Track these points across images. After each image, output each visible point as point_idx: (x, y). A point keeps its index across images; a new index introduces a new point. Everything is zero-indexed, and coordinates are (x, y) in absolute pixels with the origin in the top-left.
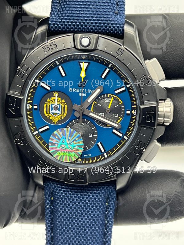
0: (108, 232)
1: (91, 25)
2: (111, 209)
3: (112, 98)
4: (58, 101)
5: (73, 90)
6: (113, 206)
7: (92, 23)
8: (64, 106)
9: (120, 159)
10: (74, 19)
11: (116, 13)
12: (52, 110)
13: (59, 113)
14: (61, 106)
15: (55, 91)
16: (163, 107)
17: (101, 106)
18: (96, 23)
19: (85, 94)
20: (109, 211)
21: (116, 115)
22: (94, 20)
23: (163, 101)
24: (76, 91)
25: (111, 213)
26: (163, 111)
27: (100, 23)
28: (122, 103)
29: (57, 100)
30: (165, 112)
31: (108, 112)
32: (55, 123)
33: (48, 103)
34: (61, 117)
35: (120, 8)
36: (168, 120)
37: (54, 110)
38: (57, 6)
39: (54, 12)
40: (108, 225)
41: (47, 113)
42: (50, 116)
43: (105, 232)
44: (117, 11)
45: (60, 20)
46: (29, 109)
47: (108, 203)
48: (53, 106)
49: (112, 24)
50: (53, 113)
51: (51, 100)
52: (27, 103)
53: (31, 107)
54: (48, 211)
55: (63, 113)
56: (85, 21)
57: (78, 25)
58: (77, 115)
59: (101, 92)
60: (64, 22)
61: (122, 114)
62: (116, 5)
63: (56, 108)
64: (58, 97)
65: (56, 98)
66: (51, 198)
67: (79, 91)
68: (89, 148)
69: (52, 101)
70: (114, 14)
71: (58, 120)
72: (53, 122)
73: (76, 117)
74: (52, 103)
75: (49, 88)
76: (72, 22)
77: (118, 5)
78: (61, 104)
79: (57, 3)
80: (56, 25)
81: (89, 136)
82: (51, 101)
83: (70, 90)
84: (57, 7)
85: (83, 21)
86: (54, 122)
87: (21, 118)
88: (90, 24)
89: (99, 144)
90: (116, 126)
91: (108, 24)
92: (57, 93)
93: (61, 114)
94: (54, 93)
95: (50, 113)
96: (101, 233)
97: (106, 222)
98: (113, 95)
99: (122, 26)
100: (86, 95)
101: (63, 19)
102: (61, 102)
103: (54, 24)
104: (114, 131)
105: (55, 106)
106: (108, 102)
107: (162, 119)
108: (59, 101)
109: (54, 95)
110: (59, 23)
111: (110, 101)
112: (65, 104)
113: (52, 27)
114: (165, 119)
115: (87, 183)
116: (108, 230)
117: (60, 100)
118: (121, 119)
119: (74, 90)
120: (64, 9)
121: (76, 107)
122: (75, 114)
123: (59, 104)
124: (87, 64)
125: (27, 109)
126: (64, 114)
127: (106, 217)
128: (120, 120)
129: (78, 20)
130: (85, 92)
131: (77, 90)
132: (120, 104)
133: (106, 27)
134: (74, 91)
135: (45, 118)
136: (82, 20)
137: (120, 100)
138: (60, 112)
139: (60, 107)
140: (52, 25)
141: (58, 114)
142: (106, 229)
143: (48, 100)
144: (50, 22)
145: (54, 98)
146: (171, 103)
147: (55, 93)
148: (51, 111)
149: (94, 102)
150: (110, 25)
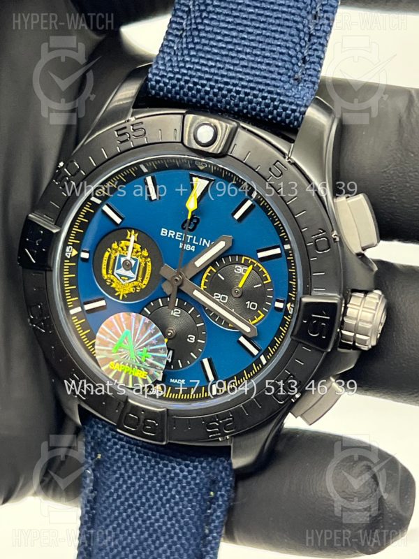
0: (208, 553)
1: (235, 97)
2: (219, 506)
3: (251, 266)
4: (135, 250)
5: (168, 233)
6: (224, 501)
7: (238, 92)
8: (146, 264)
9: (241, 405)
10: (200, 78)
11: (295, 80)
12: (119, 267)
13: (132, 278)
14: (140, 263)
15: (130, 229)
16: (358, 308)
17: (223, 279)
18: (247, 94)
19: (194, 247)
20: (215, 511)
21: (253, 306)
22: (243, 87)
23: (362, 295)
24: (175, 236)
25: (219, 514)
26: (355, 316)
27: (256, 96)
28: (270, 280)
29: (133, 248)
30: (360, 320)
31: (237, 296)
32: (121, 298)
33: (114, 251)
34: (135, 287)
35: (308, 69)
36: (365, 341)
37: (122, 268)
38: (173, 42)
39: (166, 54)
40: (210, 538)
41: (107, 273)
42: (112, 281)
43: (201, 551)
44: (299, 75)
45: (172, 76)
46: (69, 257)
47: (216, 493)
48: (123, 259)
49: (282, 102)
50: (121, 276)
51: (121, 245)
52: (66, 244)
53: (75, 253)
54: (88, 481)
55: (140, 279)
56: (222, 86)
57: (207, 93)
58: (168, 288)
59: (226, 248)
60: (178, 80)
61: (267, 307)
62: (301, 61)
63: (127, 266)
64: (135, 242)
65: (131, 244)
66: (96, 456)
67: (182, 237)
68: (184, 365)
69: (123, 249)
70: (292, 81)
71: (127, 292)
72: (117, 294)
73: (165, 293)
74: (122, 254)
75: (118, 220)
76: (195, 84)
77: (304, 61)
78: (139, 259)
79: (176, 36)
80: (162, 84)
81: (188, 340)
82: (120, 249)
83: (162, 232)
84: (173, 45)
85: (219, 85)
86: (119, 295)
87: (48, 273)
88: (233, 93)
89: (205, 361)
90: (247, 329)
91: (273, 100)
92: (135, 233)
93: (136, 280)
94: (129, 233)
95: (115, 274)
96: (190, 552)
97: (207, 531)
98: (253, 260)
99: (302, 109)
100: (193, 250)
101: (178, 73)
102: (140, 253)
103: (158, 82)
104: (242, 339)
105: (127, 260)
106: (241, 274)
107: (352, 334)
108: (138, 252)
109: (128, 237)
110: (167, 81)
111: (245, 271)
112: (149, 259)
113: (153, 87)
114: (358, 336)
115: (162, 441)
116: (209, 549)
117: (140, 250)
118: (262, 315)
119: (172, 234)
120: (186, 52)
121: (167, 271)
122: (163, 287)
123: (135, 257)
124: (207, 182)
125: (63, 257)
126: (142, 282)
127: (207, 520)
128: (260, 318)
129: (208, 80)
130: (194, 242)
131: (177, 235)
132: (265, 282)
133: (267, 106)
134: (171, 236)
135: (102, 282)
136: (216, 81)
137: (266, 274)
138: (135, 276)
139: (136, 264)
140: (154, 83)
141: (129, 278)
142: (205, 546)
143: (115, 245)
144: (150, 76)
145: (127, 243)
146: (378, 303)
147: (130, 232)
148: (117, 269)
149: (211, 268)
150: (276, 103)
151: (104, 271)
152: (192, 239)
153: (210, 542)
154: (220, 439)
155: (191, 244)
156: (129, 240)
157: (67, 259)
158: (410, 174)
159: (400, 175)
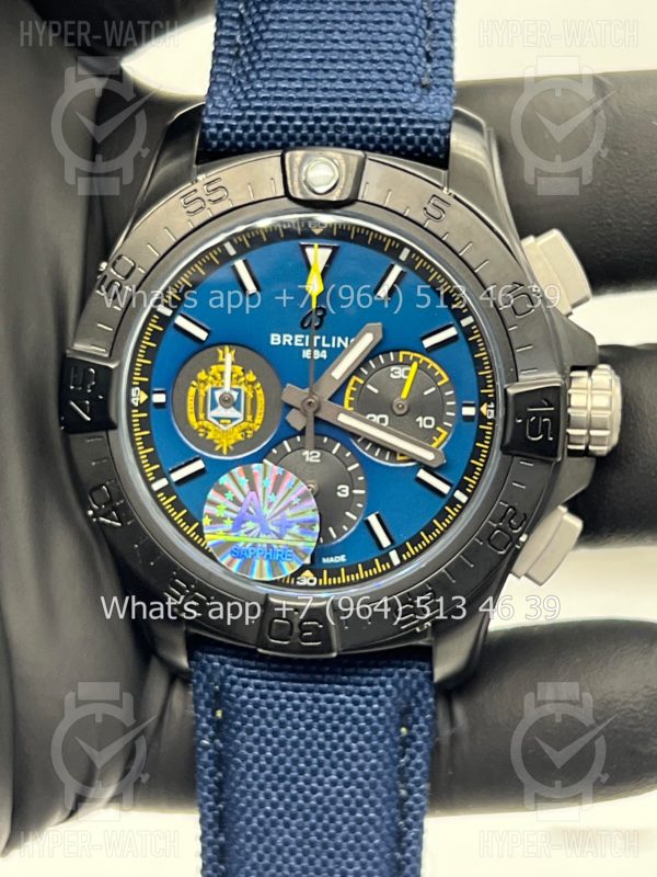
0: (409, 826)
1: (340, 128)
2: (419, 748)
3: (415, 365)
4: (235, 376)
5: (282, 339)
6: (425, 739)
7: (345, 120)
8: (254, 394)
9: (442, 569)
10: (284, 109)
11: (423, 87)
12: (214, 406)
13: (236, 419)
14: (246, 394)
15: (222, 344)
16: (585, 392)
17: (376, 391)
18: (358, 120)
19: (324, 352)
20: (413, 757)
21: (429, 422)
22: (351, 110)
23: (585, 373)
24: (293, 341)
25: (419, 761)
26: (584, 404)
27: (372, 120)
28: (446, 379)
29: (232, 373)
30: (593, 408)
31: (402, 412)
32: (225, 451)
33: (202, 385)
34: (244, 430)
35: (436, 68)
36: (603, 437)
37: (220, 407)
38: (228, 66)
39: (221, 86)
40: (410, 803)
41: (198, 420)
42: (207, 429)
43: (399, 827)
44: (425, 80)
45: (240, 114)
46: (137, 404)
47: (409, 728)
48: (218, 394)
49: (412, 122)
50: (218, 419)
51: (211, 373)
52: (130, 386)
53: (144, 397)
54: (205, 758)
55: (249, 418)
56: (320, 115)
57: (298, 129)
58: (296, 420)
59: (374, 344)
60: (252, 118)
61: (450, 419)
62: (424, 60)
63: (227, 402)
64: (233, 363)
65: (228, 368)
66: (214, 714)
67: (304, 340)
68: (339, 533)
69: (215, 378)
70: (419, 89)
71: (233, 442)
72: (217, 448)
73: (295, 429)
74: (215, 385)
75: (202, 335)
76: (278, 119)
77: (429, 60)
78: (244, 388)
79: (230, 56)
80: (226, 130)
81: (339, 494)
82: (211, 378)
83: (273, 339)
84: (228, 71)
85: (315, 115)
86: (221, 449)
87: (111, 433)
88: (337, 123)
89: (373, 519)
90: (429, 456)
91: (398, 121)
92: (230, 350)
93: (245, 420)
94: (221, 352)
95: (209, 418)
96: (385, 831)
97: (403, 793)
98: (416, 355)
99: (444, 127)
100: (325, 357)
101: (249, 108)
102: (242, 379)
103: (220, 127)
104: (422, 474)
105: (225, 393)
106: (401, 379)
107: (584, 432)
108: (239, 377)
109: (221, 359)
110: (234, 123)
111: (407, 373)
112: (259, 385)
113: (214, 136)
114: (593, 433)
115: (331, 651)
116: (410, 820)
117: (242, 374)
118: (445, 433)
119: (287, 339)
120: (253, 76)
121: (293, 394)
122: (289, 421)
123: (236, 387)
124: (329, 251)
125: (130, 406)
126: (253, 422)
127: (403, 775)
128: (442, 438)
129: (297, 109)
130: (324, 345)
131: (296, 340)
132: (439, 384)
133: (391, 131)
135: (193, 434)
136: (310, 109)
137: (440, 371)
138: (240, 415)
139: (239, 396)
140: (213, 130)
141: (233, 420)
142: (404, 817)
143: (202, 375)
144: (206, 121)
145: (221, 367)
146: (611, 381)
147: (223, 350)
149: (354, 378)
150: (403, 126)
151: (192, 418)
152: (319, 341)
153: (411, 809)
154: (418, 630)
155: (320, 348)
156: (223, 363)
157: (136, 408)
158: (629, 180)
159: (614, 185)
